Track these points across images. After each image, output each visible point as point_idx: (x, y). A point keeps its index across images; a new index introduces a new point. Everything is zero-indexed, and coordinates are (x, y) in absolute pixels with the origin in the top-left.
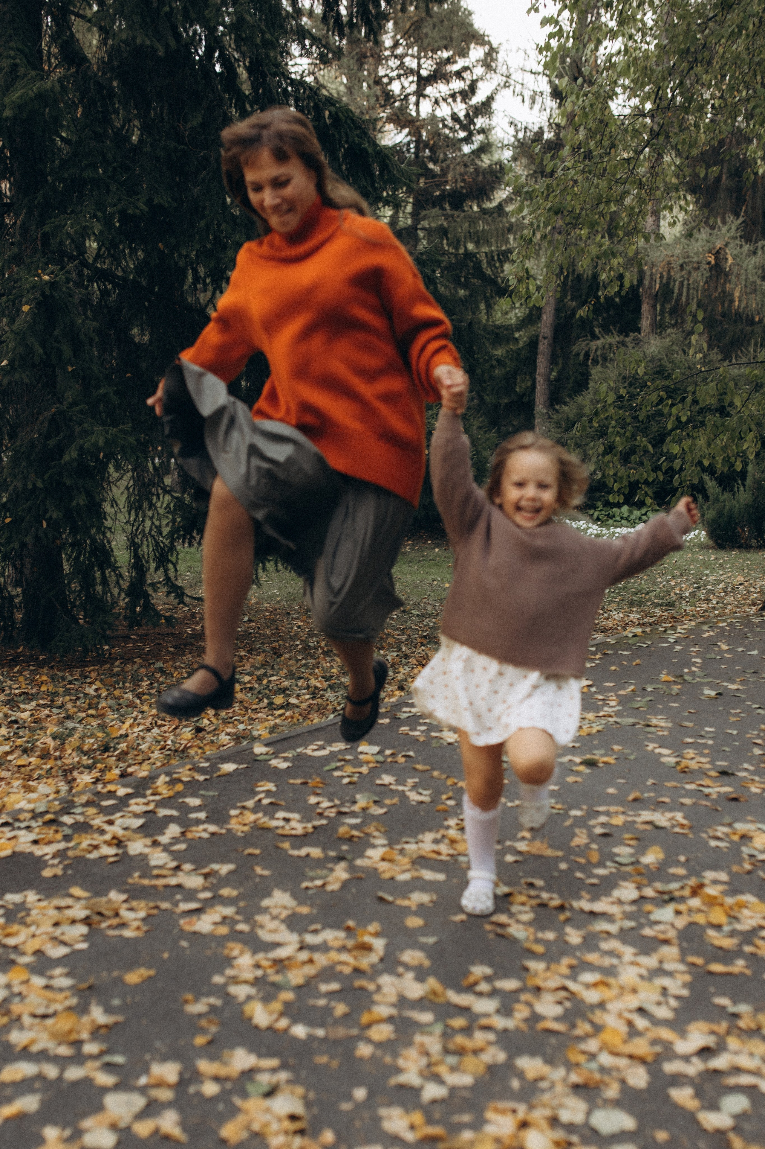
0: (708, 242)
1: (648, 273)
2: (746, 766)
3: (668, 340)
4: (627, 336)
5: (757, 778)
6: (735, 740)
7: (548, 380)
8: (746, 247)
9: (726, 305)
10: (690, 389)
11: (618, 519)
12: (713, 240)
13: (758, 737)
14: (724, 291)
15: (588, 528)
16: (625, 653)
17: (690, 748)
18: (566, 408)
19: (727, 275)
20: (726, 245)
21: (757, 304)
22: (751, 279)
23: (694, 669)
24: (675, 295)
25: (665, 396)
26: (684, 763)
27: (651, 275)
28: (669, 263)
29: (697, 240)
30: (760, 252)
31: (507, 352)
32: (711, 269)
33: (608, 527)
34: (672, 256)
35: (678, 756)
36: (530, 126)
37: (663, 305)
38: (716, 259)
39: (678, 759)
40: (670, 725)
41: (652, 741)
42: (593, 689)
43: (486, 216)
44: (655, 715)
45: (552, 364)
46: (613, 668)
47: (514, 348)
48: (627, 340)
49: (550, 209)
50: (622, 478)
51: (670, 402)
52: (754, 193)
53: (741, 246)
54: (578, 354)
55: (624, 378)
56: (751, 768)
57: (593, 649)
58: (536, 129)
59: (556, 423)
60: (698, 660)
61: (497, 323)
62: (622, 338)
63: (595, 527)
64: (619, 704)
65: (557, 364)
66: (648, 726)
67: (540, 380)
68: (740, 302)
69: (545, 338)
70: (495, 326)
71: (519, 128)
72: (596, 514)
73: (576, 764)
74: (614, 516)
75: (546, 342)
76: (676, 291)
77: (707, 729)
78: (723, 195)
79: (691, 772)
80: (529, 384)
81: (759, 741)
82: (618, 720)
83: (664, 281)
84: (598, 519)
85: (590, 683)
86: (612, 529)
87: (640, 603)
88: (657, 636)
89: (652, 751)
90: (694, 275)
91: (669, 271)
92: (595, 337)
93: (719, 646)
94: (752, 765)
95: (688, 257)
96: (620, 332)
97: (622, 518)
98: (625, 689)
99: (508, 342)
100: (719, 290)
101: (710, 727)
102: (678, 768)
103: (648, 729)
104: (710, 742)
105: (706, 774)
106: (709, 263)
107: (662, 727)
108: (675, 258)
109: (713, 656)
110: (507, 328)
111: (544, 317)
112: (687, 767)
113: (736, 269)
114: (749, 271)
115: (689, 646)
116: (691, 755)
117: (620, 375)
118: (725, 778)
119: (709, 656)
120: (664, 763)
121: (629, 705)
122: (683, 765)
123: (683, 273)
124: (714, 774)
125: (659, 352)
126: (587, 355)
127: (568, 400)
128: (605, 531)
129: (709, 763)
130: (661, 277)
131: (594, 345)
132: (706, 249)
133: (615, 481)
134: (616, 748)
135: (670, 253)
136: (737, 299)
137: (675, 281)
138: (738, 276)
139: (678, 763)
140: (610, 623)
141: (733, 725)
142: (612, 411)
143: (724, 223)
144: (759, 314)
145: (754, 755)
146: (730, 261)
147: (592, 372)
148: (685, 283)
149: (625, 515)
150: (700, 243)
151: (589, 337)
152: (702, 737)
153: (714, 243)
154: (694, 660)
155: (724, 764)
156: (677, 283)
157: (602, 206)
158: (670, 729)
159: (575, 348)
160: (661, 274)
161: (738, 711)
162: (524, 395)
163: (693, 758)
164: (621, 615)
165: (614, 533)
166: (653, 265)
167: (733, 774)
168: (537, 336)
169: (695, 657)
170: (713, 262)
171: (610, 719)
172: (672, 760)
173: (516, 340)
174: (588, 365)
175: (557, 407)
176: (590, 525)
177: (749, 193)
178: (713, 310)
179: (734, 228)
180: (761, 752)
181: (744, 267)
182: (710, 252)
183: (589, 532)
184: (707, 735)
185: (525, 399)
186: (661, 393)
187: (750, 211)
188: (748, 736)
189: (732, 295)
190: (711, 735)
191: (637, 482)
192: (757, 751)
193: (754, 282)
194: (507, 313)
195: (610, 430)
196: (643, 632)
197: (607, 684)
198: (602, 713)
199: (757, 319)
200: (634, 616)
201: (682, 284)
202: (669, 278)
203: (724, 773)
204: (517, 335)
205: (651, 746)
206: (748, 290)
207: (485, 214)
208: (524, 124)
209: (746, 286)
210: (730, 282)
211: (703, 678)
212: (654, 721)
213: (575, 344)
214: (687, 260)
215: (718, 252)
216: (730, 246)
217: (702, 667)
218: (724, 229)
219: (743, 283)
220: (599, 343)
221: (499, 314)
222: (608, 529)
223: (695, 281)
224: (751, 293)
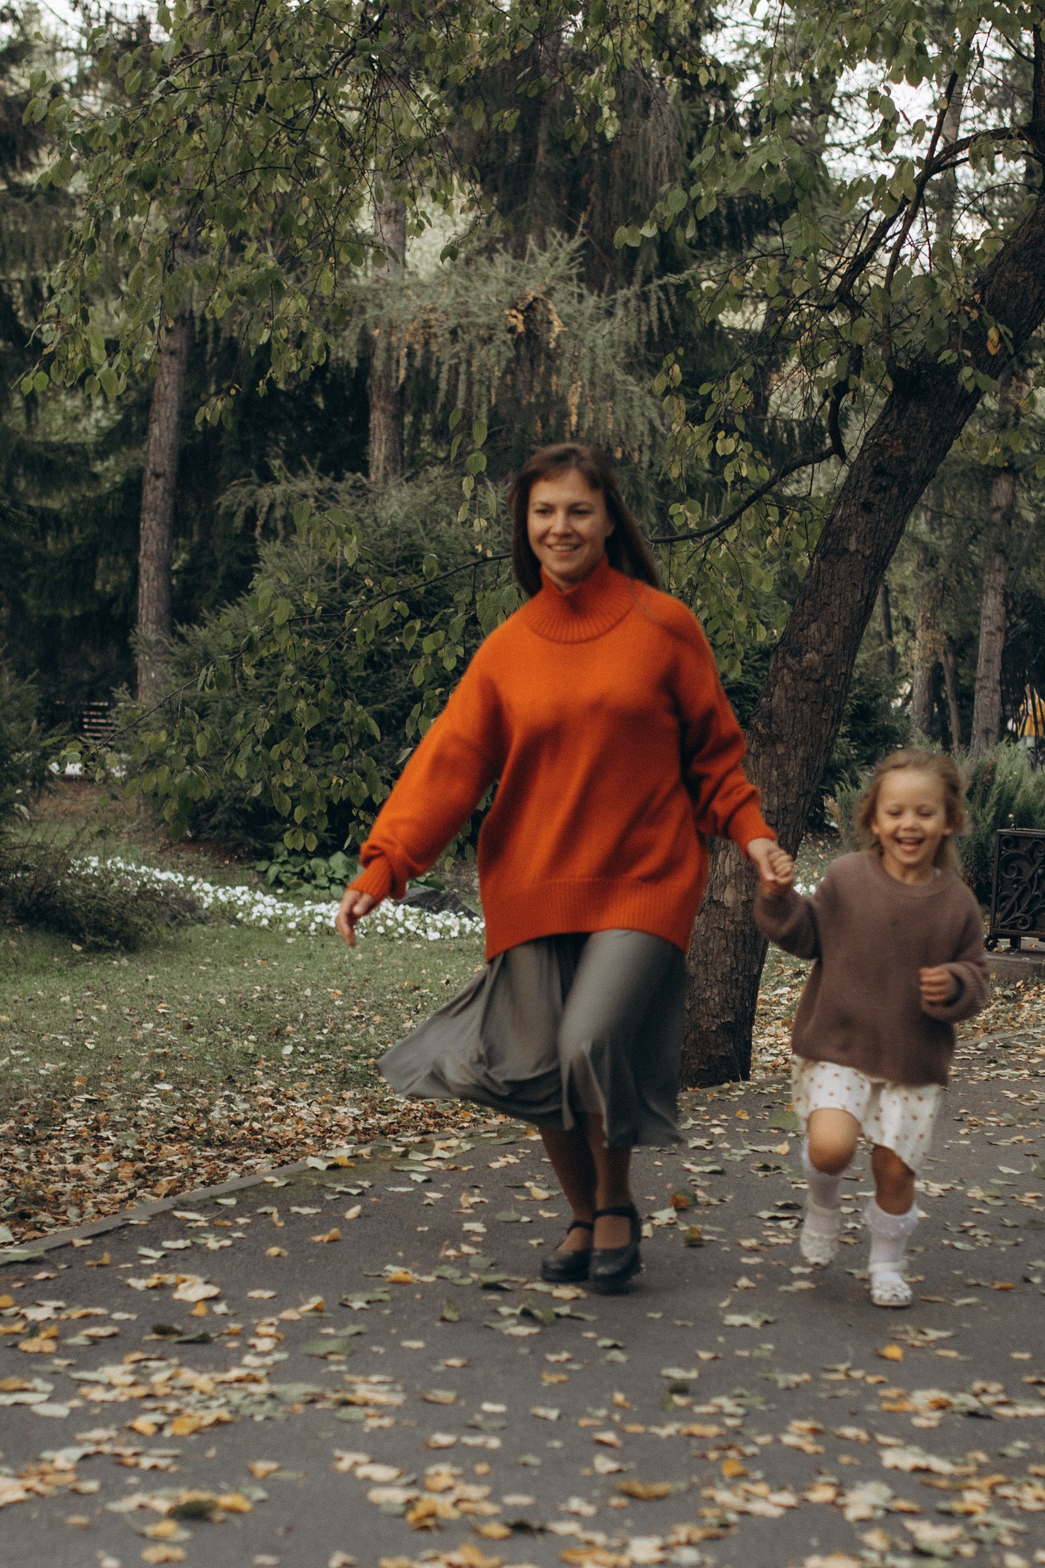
0: (510, 284)
1: (381, 344)
2: (576, 1504)
3: (426, 490)
4: (339, 478)
5: (600, 1538)
6: (551, 1436)
7: (166, 569)
8: (591, 301)
9: (552, 421)
10: (462, 596)
11: (324, 882)
12: (520, 280)
13: (608, 1424)
14: (547, 393)
15: (255, 903)
16: (305, 1211)
17: (442, 1460)
18: (202, 633)
19: (551, 357)
20: (549, 292)
21: (617, 422)
22: (604, 368)
23: (466, 1249)
24: (441, 395)
25: (406, 612)
26: (430, 1501)
27: (389, 349)
28: (427, 325)
29: (485, 279)
30: (620, 312)
31: (74, 503)
32: (517, 343)
33: (299, 901)
34: (433, 310)
35: (413, 1484)
36: (118, 13)
37: (417, 416)
38: (527, 321)
39: (412, 1493)
40: (397, 1399)
41: (353, 1447)
42: (221, 1308)
43: (20, 201)
44: (366, 1373)
45: (174, 535)
46: (274, 1251)
47: (90, 494)
48: (340, 487)
49: (131, 177)
50: (310, 796)
51: (418, 625)
52: (606, 185)
53: (581, 296)
54: (230, 515)
55: (331, 569)
56: (588, 1510)
57: (231, 1202)
58: (132, 15)
59: (178, 663)
60: (478, 1227)
61: (54, 439)
62: (328, 481)
63: (269, 899)
64: (279, 1345)
65: (188, 534)
66: (346, 1403)
67: (148, 568)
68: (580, 415)
69: (157, 476)
70: (47, 445)
71: (93, 13)
72: (273, 870)
73: (157, 1517)
74: (314, 876)
75: (160, 484)
76: (443, 386)
77: (488, 1407)
78: (540, 187)
79: (439, 1527)
80: (126, 574)
81: (609, 1437)
82: (276, 1388)
83: (418, 363)
84: (278, 882)
85: (213, 1291)
86: (308, 906)
87: (365, 1079)
88: (386, 1167)
89: (351, 1472)
90: (481, 353)
91: (427, 343)
92: (267, 477)
93: (528, 1191)
94: (590, 1502)
95: (467, 314)
96: (324, 470)
97: (332, 880)
98: (297, 1305)
99: (75, 480)
100: (538, 389)
101: (494, 1400)
102: (411, 1517)
103: (345, 1413)
104: (494, 1443)
105: (476, 1531)
106: (512, 330)
107: (378, 1406)
108: (438, 315)
109: (513, 1215)
110: (70, 449)
111: (156, 430)
112: (432, 1515)
113: (569, 345)
114: (599, 352)
115: (458, 1189)
116: (444, 1481)
117: (322, 562)
118: (523, 1541)
119: (502, 1216)
120: (376, 1506)
121: (305, 1349)
122: (421, 1509)
123: (458, 347)
124: (496, 1530)
125: (407, 517)
126: (251, 517)
127: (205, 613)
128: (291, 909)
129: (488, 1498)
130: (411, 354)
131: (266, 494)
132: (505, 298)
133: (295, 802)
134: (262, 1467)
135: (428, 304)
136: (574, 410)
137: (439, 364)
138: (575, 360)
139: (410, 1504)
140: (288, 1130)
141: (549, 1396)
142: (284, 640)
143: (543, 246)
144: (622, 444)
145: (595, 1474)
146: (557, 327)
147: (263, 552)
148: (463, 368)
149: (339, 875)
150: (493, 286)
151: (255, 478)
152: (475, 1429)
153: (522, 288)
154: (468, 1226)
155: (523, 1500)
156: (445, 368)
157: (254, 180)
158: (397, 1411)
159: (225, 500)
160: (410, 347)
161: (565, 1356)
162: (114, 599)
163: (449, 1489)
164: (316, 1109)
165: (312, 914)
166: (392, 327)
167: (542, 1530)
168: (141, 471)
169: (470, 1219)
170: (521, 328)
171: (253, 1388)
172: (398, 1496)
173: (96, 477)
174: (254, 540)
175: (182, 629)
176: (259, 896)
177: (595, 187)
178: (523, 431)
179: (563, 256)
180: (612, 1466)
181: (588, 342)
182: (514, 306)
183: (256, 911)
184: (485, 1425)
185: (117, 610)
186: (397, 605)
187: (598, 225)
188: (584, 1422)
189: (563, 400)
190: (497, 1424)
191: (347, 805)
192: (604, 1464)
193: (610, 376)
194: (76, 419)
195: (283, 685)
196: (354, 1157)
197: (255, 1294)
198: (235, 1373)
199: (618, 455)
200: (346, 1113)
201: (454, 371)
202: (428, 356)
203: (520, 1528)
204: (98, 467)
205: (346, 1461)
206: (598, 392)
207: (18, 195)
208: (106, 6)
209: (592, 383)
210: (558, 372)
211: (486, 1271)
212: (363, 1391)
213: (225, 490)
214: (464, 321)
215: (530, 307)
216: (557, 296)
217: (485, 1245)
218: (543, 260)
219: (586, 375)
220: (278, 490)
221: (60, 421)
222: (301, 905)
223: (483, 366)
224: (603, 399)
